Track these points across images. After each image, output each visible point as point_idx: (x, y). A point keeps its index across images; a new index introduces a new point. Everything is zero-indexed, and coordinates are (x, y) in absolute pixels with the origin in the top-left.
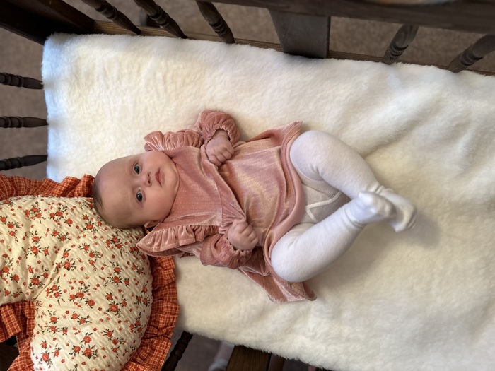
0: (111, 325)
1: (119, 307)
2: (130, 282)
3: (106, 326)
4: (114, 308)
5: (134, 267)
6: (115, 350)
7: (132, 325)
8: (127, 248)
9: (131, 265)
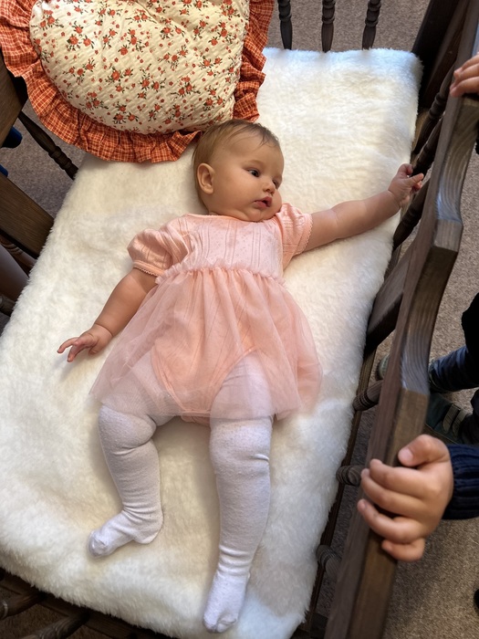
0: (98, 71)
1: (117, 82)
2: (142, 99)
3: (98, 65)
4: (116, 76)
5: (158, 108)
6: (71, 71)
7: (95, 95)
8: (179, 102)
9: (160, 104)
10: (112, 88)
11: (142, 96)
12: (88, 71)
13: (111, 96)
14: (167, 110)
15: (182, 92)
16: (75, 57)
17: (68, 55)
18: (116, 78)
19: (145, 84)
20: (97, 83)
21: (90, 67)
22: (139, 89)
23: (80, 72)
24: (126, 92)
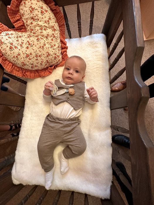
1: (28, 57)
2: (37, 61)
3: (21, 54)
4: (27, 56)
5: (42, 62)
6: (14, 57)
7: (24, 62)
8: (47, 59)
9: (42, 61)
10: (28, 59)
11: (37, 60)
12: (19, 56)
13: (28, 62)
14: (45, 62)
15: (47, 56)
16: (14, 53)
17: (11, 53)
18: (28, 56)
19: (37, 56)
20: (23, 59)
21: (19, 55)
22: (35, 58)
23: (17, 57)
24: (32, 59)
